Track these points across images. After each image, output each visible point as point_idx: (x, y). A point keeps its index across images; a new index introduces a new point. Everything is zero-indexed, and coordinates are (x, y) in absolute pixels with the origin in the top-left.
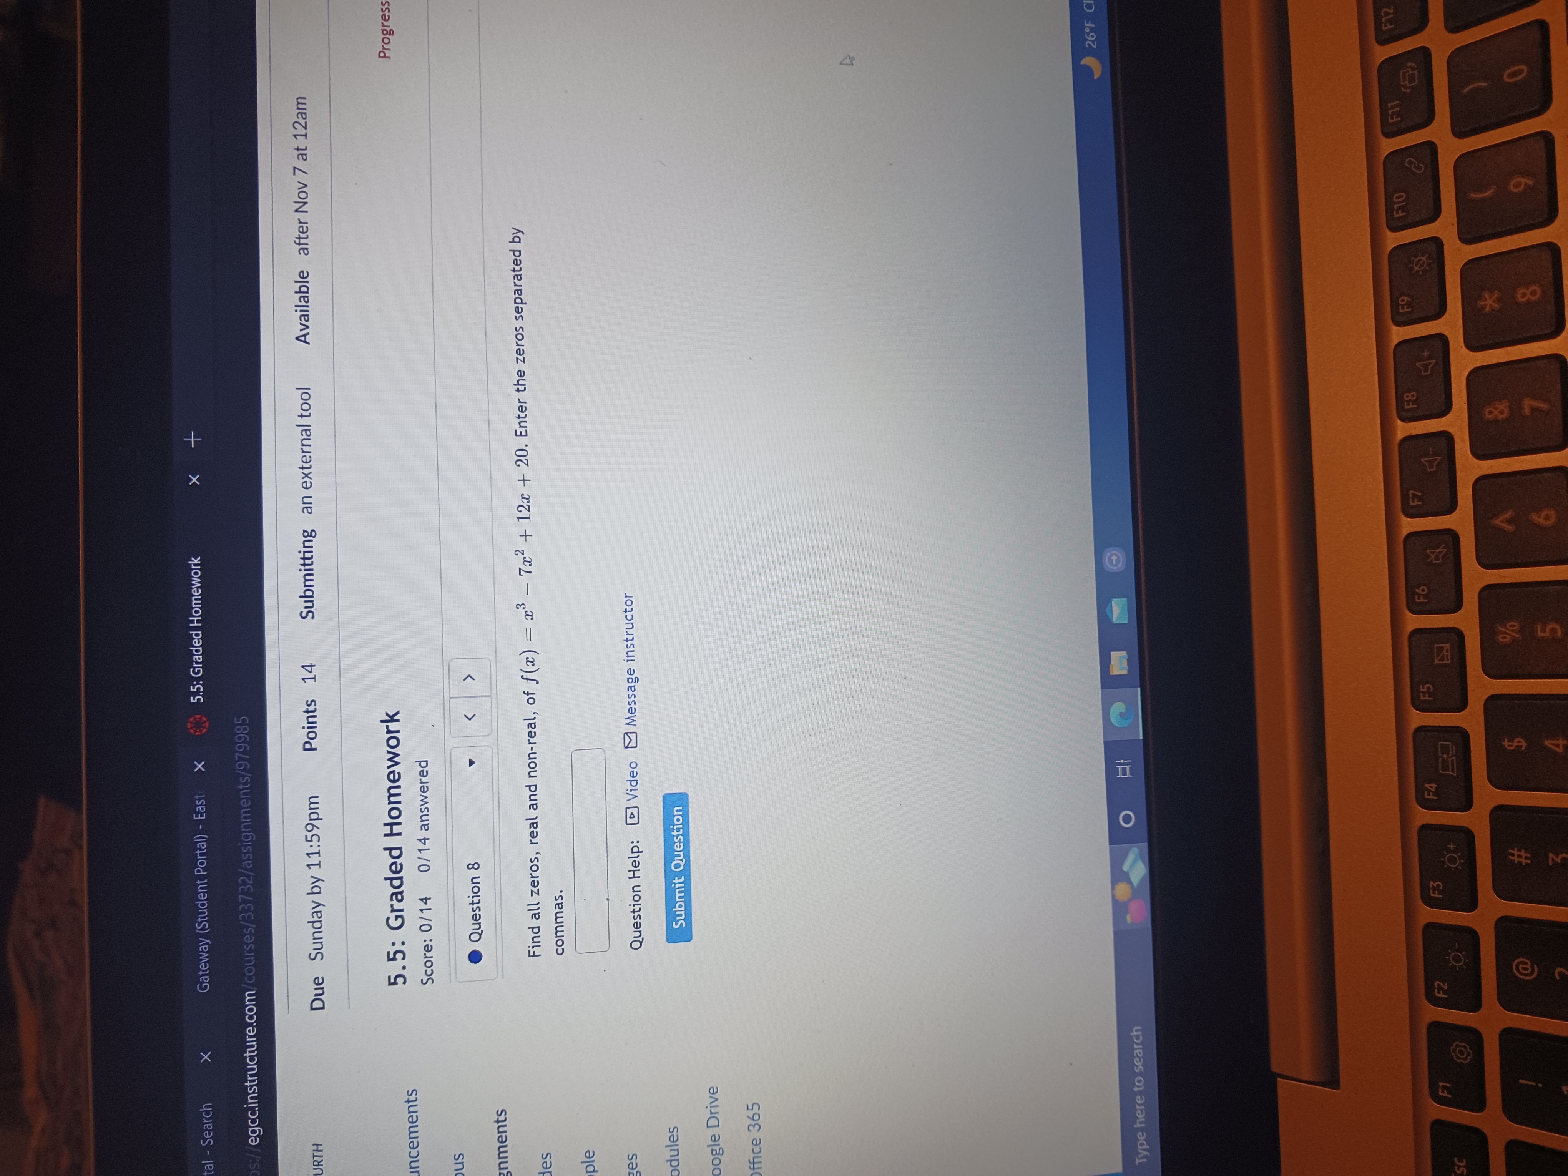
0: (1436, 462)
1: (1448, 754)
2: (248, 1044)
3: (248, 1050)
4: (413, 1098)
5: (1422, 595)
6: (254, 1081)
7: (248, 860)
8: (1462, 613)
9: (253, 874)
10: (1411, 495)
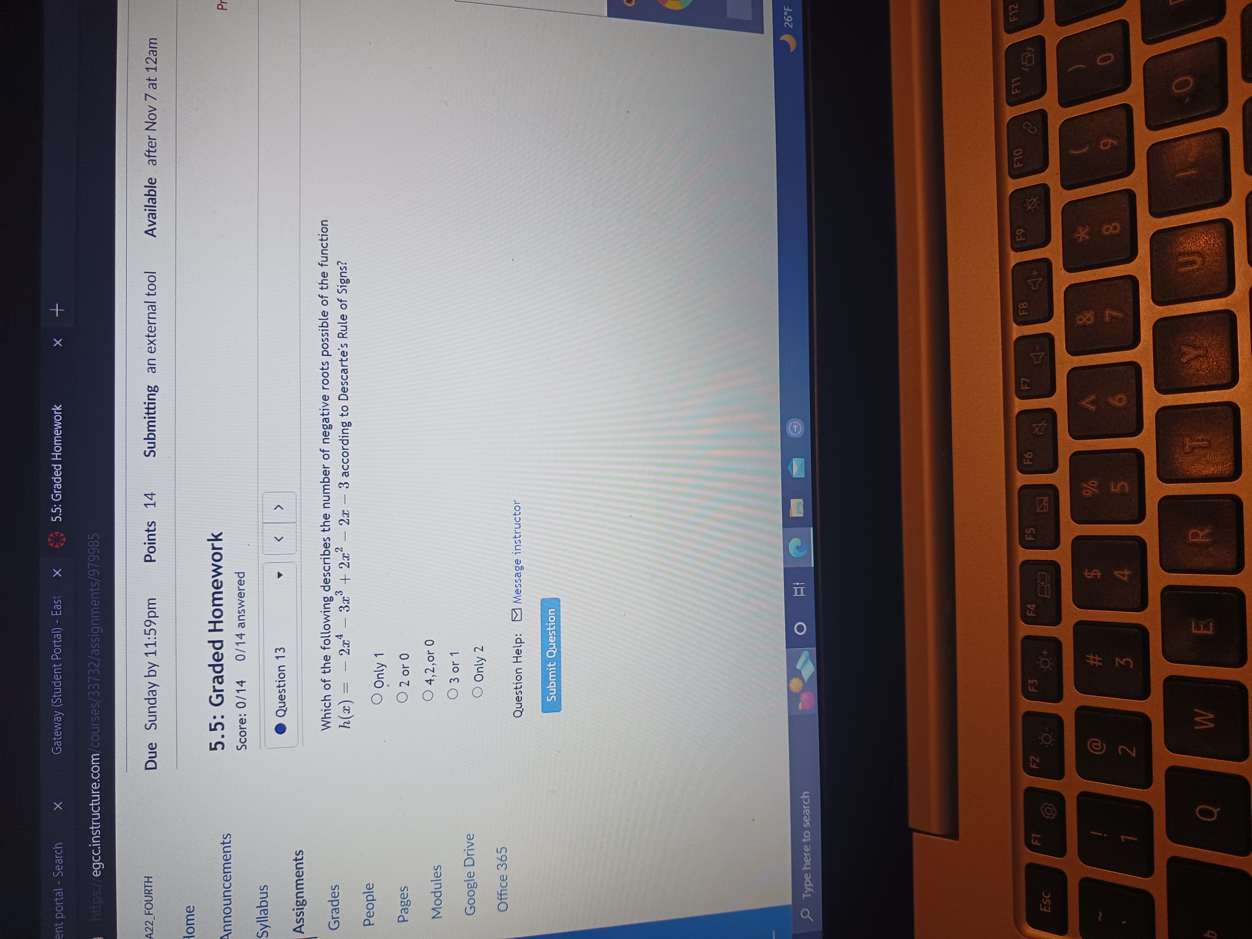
0: (1041, 357)
1: (1044, 581)
2: (93, 796)
3: (93, 801)
4: (227, 840)
5: (1028, 459)
6: (97, 825)
7: (96, 648)
8: (1058, 473)
9: (100, 660)
10: (1022, 382)
